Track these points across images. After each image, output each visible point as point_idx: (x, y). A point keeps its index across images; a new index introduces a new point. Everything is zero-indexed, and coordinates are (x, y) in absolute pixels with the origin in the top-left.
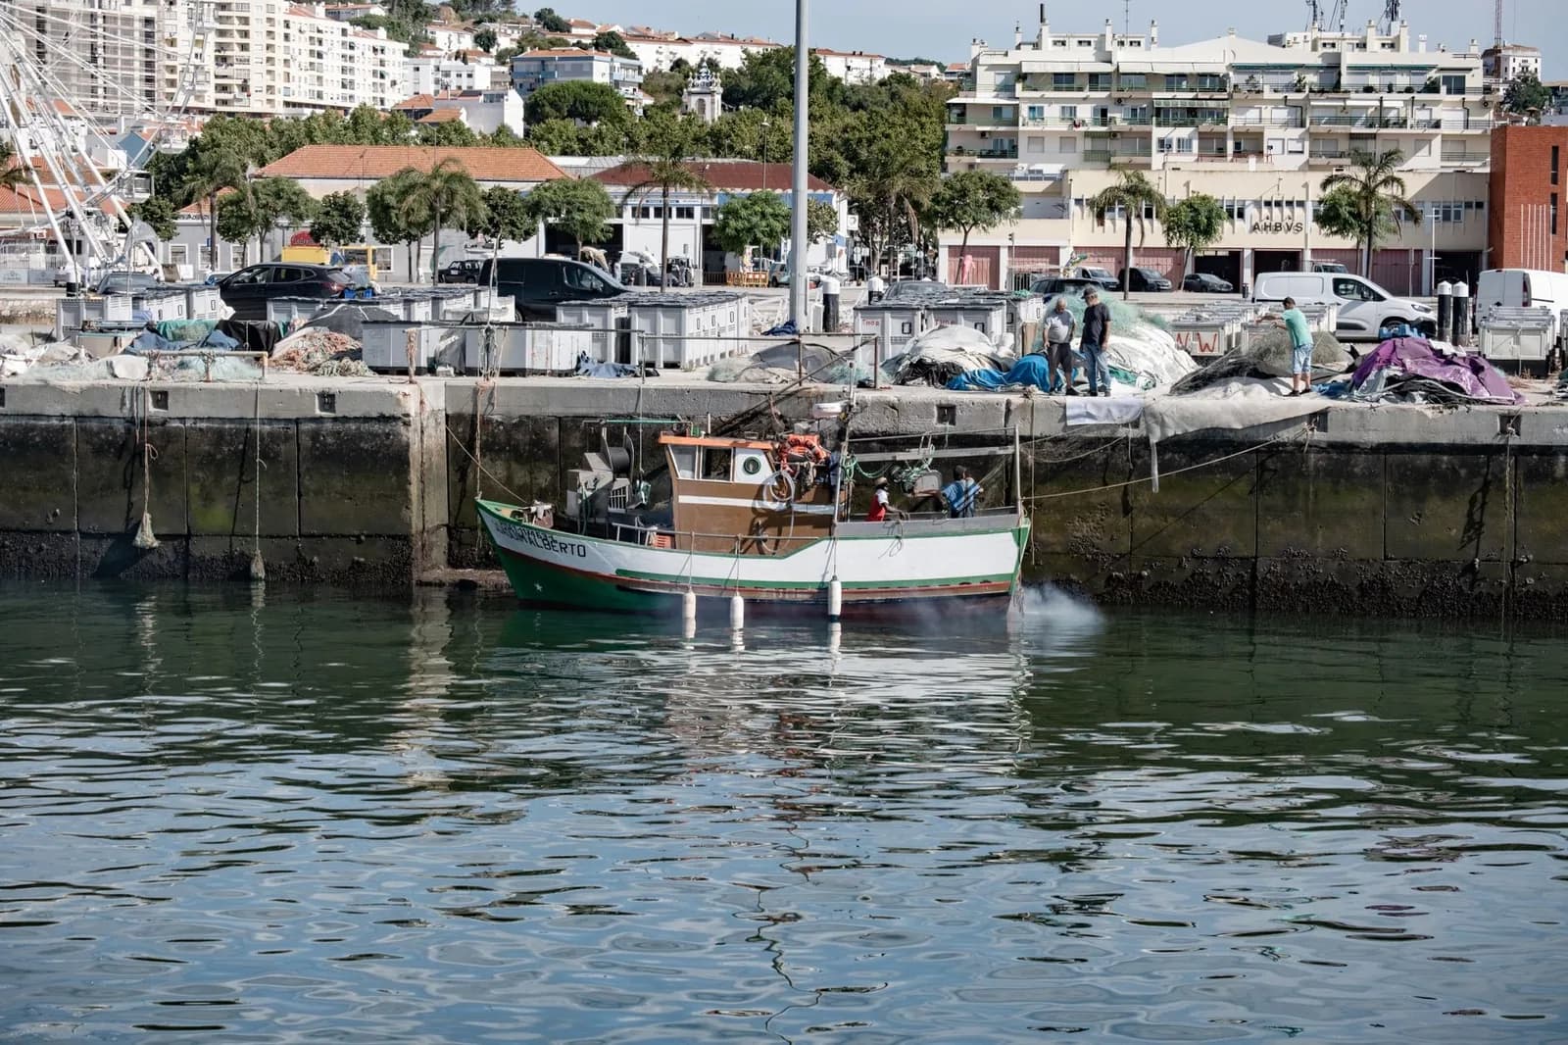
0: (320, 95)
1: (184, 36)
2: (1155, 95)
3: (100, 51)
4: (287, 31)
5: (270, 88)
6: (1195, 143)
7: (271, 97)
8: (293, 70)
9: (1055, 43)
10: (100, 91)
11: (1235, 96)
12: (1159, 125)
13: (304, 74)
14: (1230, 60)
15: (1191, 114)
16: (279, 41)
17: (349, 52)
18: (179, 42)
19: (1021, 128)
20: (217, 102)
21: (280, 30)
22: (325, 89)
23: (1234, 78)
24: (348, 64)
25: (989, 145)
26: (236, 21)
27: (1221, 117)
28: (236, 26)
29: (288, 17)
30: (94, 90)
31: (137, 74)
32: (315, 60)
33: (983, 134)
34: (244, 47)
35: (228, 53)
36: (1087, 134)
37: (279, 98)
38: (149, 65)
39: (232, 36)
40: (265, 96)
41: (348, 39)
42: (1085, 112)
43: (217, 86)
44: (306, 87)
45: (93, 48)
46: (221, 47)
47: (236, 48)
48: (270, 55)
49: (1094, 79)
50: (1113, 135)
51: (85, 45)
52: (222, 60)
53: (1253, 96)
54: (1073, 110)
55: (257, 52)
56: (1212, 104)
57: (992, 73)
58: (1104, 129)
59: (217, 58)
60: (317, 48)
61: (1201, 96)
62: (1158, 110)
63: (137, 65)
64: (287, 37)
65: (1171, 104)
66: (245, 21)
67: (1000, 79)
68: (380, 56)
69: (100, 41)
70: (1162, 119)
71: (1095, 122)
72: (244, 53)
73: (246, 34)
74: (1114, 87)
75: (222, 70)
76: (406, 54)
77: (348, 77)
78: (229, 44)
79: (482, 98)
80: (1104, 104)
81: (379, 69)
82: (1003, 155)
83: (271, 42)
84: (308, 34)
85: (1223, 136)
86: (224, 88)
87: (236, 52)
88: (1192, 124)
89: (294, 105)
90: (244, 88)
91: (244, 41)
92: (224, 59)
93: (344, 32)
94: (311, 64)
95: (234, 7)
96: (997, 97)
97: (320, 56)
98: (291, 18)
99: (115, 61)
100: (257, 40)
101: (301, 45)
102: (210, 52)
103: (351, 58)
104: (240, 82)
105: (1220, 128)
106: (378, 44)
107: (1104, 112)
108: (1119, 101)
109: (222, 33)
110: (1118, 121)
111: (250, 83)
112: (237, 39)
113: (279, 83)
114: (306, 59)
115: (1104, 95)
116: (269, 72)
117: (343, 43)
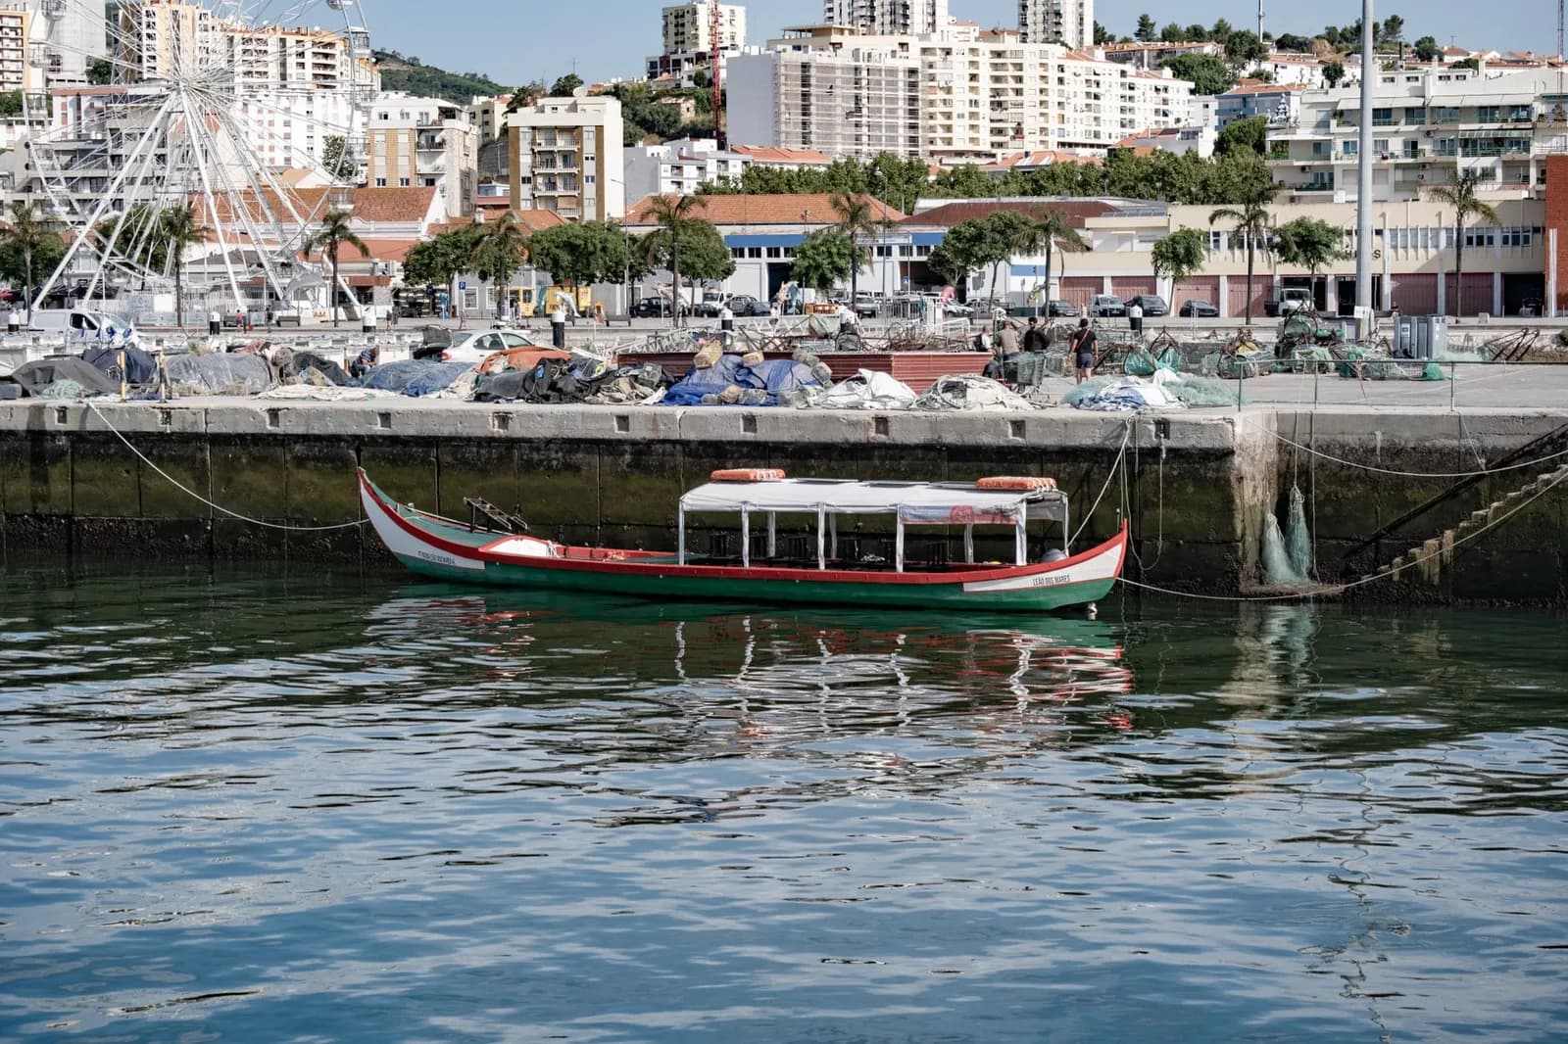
0: (1097, 135)
1: (961, 85)
2: (1462, 127)
3: (865, 101)
4: (1061, 75)
5: (1043, 130)
6: (1499, 172)
7: (1044, 138)
8: (1068, 112)
9: (1385, 80)
10: (865, 139)
11: (1539, 125)
12: (1466, 155)
13: (1079, 115)
14: (1542, 91)
15: (1497, 144)
16: (1053, 85)
17: (1129, 93)
18: (954, 90)
19: (1333, 162)
20: (992, 145)
21: (1053, 74)
22: (1104, 130)
23: (1540, 108)
24: (1128, 104)
25: (1309, 179)
26: (1011, 67)
27: (1525, 145)
28: (1011, 72)
29: (1061, 62)
30: (858, 138)
31: (901, 122)
32: (1092, 101)
33: (1303, 168)
34: (1018, 92)
35: (1002, 98)
36: (1397, 166)
37: (1053, 140)
38: (913, 113)
39: (1006, 81)
40: (1038, 137)
41: (1127, 80)
42: (1396, 145)
43: (992, 131)
44: (1081, 128)
45: (857, 98)
46: (996, 92)
47: (1011, 93)
48: (1043, 98)
49: (1411, 113)
50: (1423, 165)
51: (848, 97)
52: (998, 105)
53: (1558, 124)
54: (1385, 143)
55: (1031, 96)
56: (1515, 134)
57: (1314, 111)
58: (1410, 160)
59: (992, 103)
60: (1094, 90)
61: (1505, 126)
62: (1466, 141)
63: (901, 113)
64: (1061, 81)
65: (1475, 135)
66: (1019, 67)
67: (1321, 115)
68: (1163, 95)
69: (864, 92)
70: (1469, 149)
71: (1406, 155)
72: (1019, 98)
73: (1020, 79)
74: (1428, 120)
75: (997, 115)
76: (1192, 92)
77: (1128, 116)
78: (1004, 90)
79: (1179, 135)
80: (1413, 137)
81: (1163, 107)
82: (1323, 187)
83: (1044, 86)
84: (1083, 78)
85: (1526, 164)
86: (1000, 132)
87: (1011, 97)
88: (1498, 153)
89: (1070, 145)
90: (1019, 132)
91: (1019, 86)
92: (1000, 104)
93: (1123, 74)
94: (1087, 105)
95: (1008, 54)
96: (1315, 133)
97: (1096, 97)
98: (1067, 63)
99: (879, 110)
100: (1030, 85)
101: (1076, 87)
102: (985, 97)
103: (1131, 98)
104: (1014, 125)
105: (1523, 156)
106: (1161, 84)
107: (1414, 144)
108: (1428, 133)
109: (997, 79)
110: (1428, 154)
111: (1023, 126)
112: (1012, 84)
113: (1053, 125)
114: (1082, 101)
115: (1413, 128)
116: (1042, 114)
117: (1122, 85)
